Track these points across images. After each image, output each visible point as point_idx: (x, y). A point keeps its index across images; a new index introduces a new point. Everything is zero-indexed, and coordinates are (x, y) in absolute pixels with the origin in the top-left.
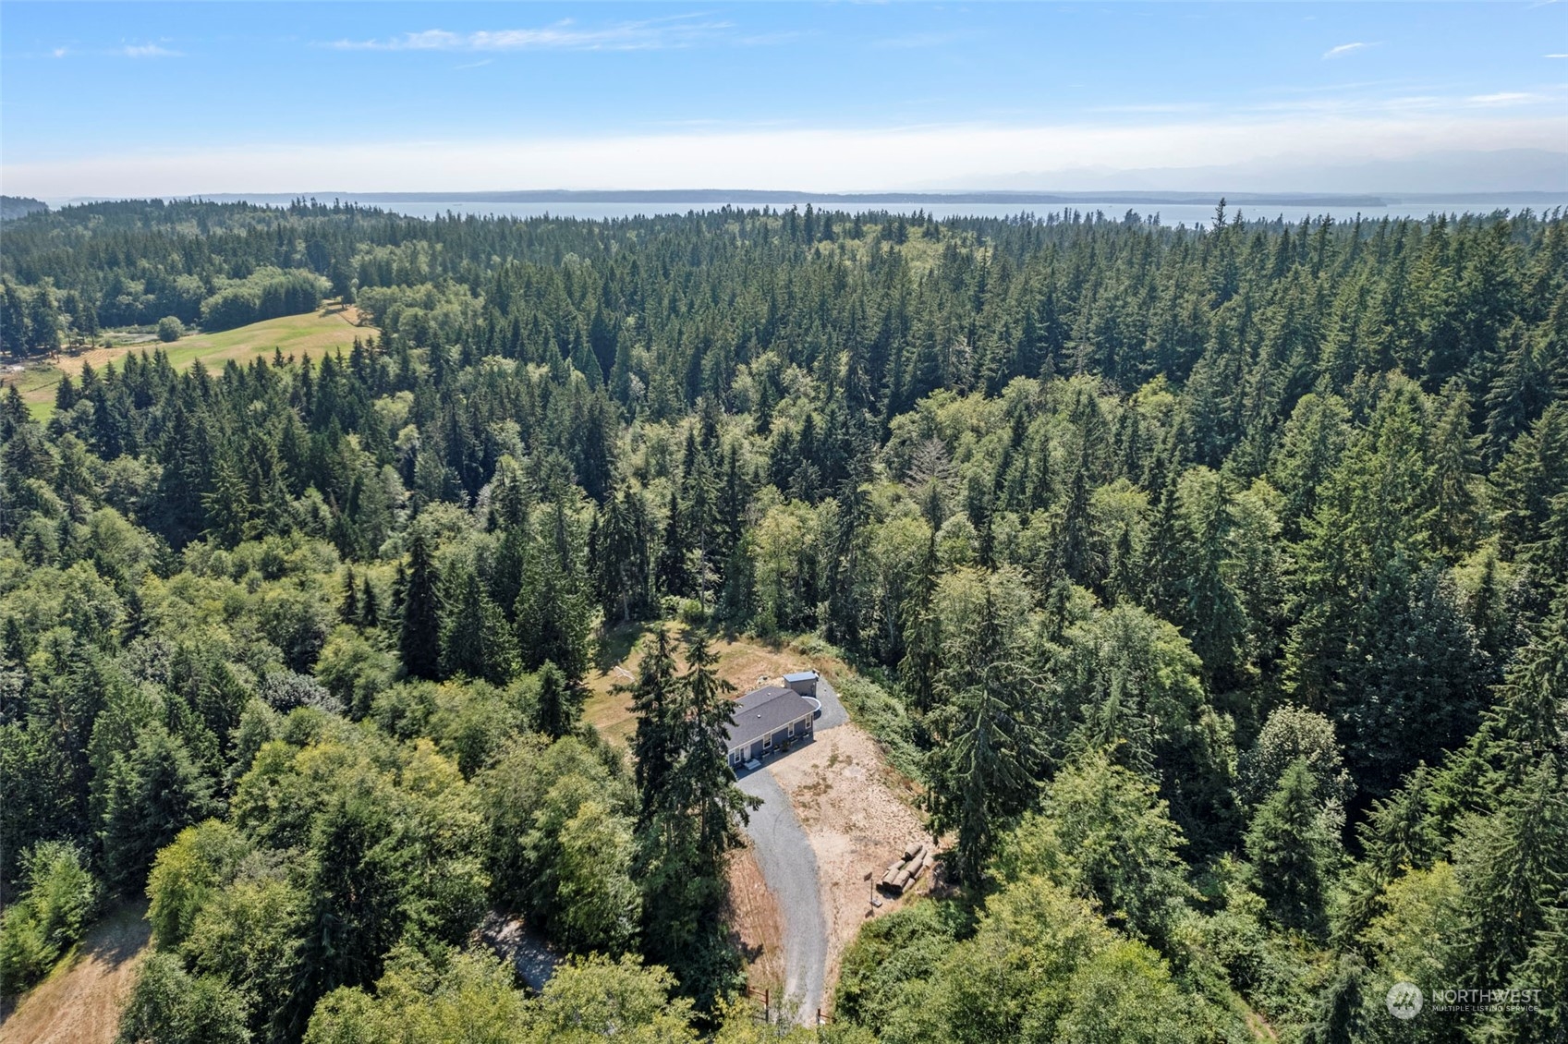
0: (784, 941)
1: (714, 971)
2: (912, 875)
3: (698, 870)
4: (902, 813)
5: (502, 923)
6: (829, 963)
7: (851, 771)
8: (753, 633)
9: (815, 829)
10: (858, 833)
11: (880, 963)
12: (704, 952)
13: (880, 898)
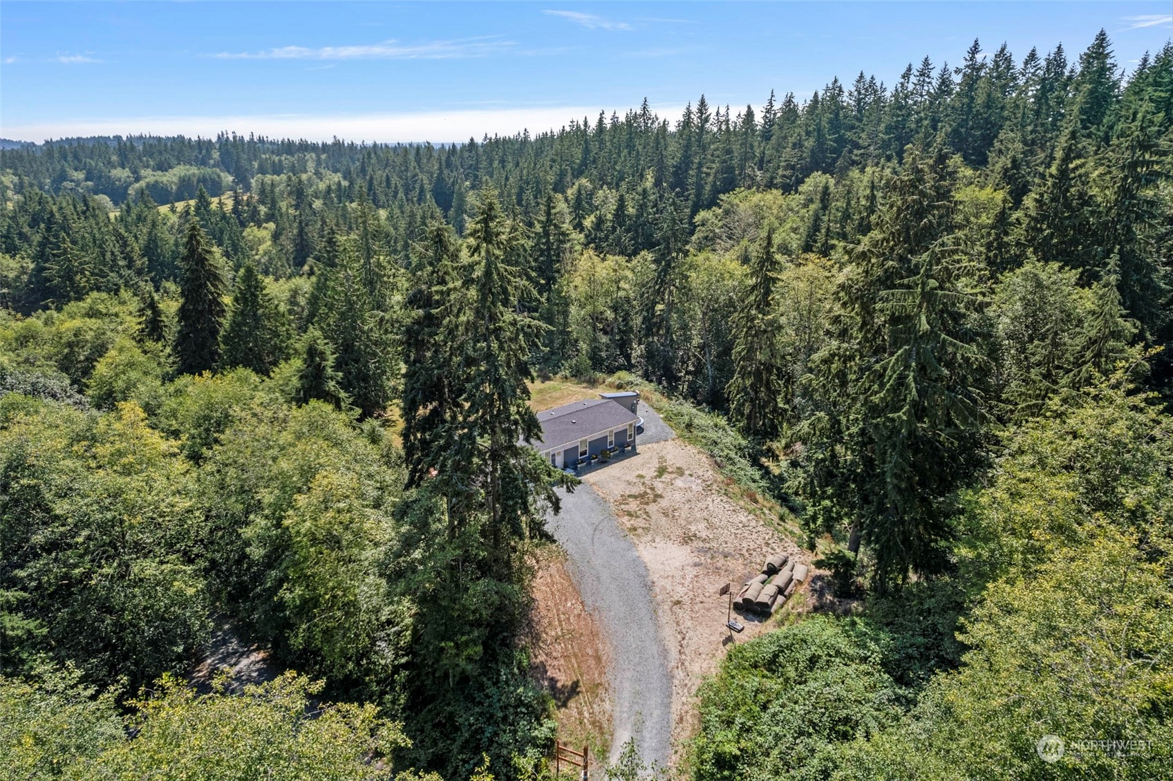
0: (610, 677)
1: (505, 718)
2: (781, 591)
3: (484, 568)
4: (753, 523)
5: (241, 656)
6: (676, 707)
7: (684, 482)
8: (568, 373)
9: (644, 539)
10: (701, 544)
11: (764, 707)
12: (491, 690)
13: (740, 621)
